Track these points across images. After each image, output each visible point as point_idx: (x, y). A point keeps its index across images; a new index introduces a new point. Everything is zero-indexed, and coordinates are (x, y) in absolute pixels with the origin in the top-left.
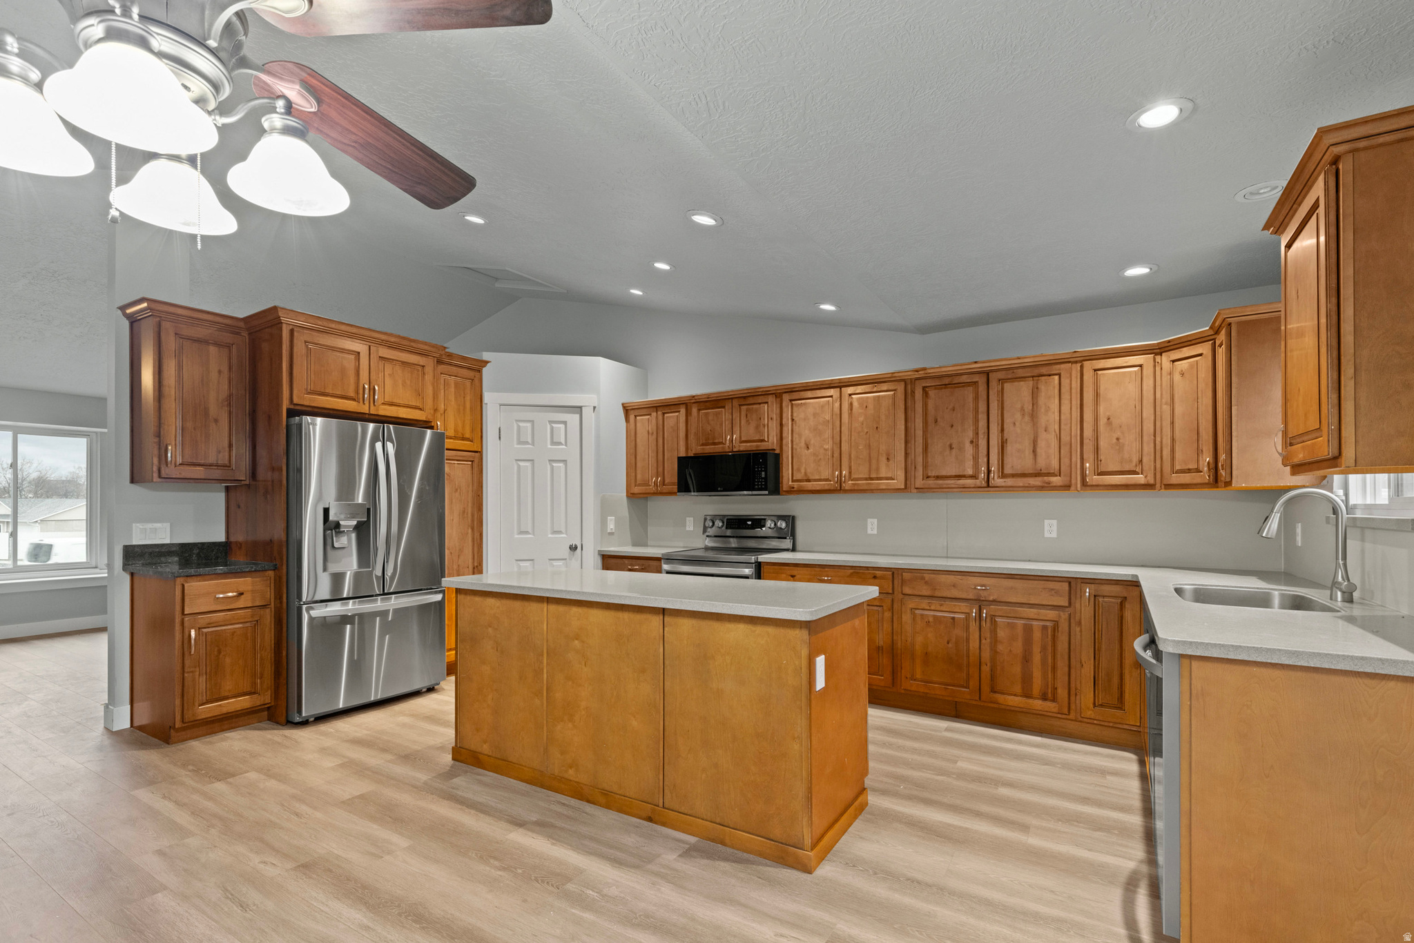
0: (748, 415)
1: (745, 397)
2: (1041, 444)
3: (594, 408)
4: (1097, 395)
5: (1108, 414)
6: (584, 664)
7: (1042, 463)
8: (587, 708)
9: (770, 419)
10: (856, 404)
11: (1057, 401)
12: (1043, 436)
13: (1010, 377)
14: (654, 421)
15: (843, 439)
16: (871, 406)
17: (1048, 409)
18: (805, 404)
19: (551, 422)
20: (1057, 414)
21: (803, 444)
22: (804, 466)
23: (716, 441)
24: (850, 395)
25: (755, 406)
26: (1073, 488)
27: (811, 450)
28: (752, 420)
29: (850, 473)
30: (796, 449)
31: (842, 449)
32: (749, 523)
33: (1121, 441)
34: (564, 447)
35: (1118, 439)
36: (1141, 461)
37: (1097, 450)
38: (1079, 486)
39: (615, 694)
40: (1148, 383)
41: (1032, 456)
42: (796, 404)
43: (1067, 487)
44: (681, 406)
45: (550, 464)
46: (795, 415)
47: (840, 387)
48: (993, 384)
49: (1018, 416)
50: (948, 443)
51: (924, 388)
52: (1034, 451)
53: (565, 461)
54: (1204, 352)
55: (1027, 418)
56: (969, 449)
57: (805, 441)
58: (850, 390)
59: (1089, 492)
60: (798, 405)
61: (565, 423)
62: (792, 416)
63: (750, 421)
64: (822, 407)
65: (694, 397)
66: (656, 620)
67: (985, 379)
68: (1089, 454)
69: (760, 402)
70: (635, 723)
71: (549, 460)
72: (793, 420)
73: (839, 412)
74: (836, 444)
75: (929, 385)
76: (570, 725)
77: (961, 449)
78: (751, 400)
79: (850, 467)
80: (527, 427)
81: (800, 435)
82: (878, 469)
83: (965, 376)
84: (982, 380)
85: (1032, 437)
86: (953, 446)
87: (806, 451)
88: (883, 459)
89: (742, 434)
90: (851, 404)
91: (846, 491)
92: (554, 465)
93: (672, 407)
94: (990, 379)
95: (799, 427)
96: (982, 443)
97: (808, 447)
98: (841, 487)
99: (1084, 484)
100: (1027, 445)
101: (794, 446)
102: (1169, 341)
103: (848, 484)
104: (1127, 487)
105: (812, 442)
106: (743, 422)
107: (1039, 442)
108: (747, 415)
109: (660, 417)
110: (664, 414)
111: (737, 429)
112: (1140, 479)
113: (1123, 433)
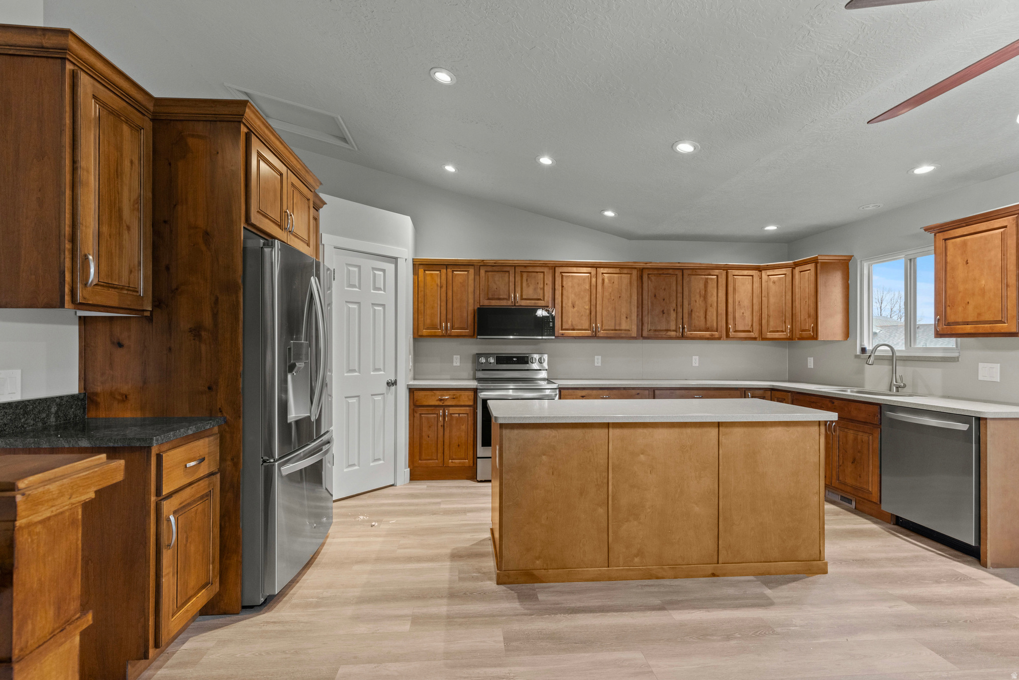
0: (529, 280)
1: (525, 267)
2: (709, 314)
3: (406, 260)
4: (734, 289)
5: (739, 299)
6: (649, 471)
7: (709, 325)
8: (652, 506)
9: (545, 284)
10: (606, 280)
11: (716, 290)
12: (709, 309)
13: (694, 274)
14: (444, 277)
15: (598, 303)
16: (616, 282)
17: (712, 295)
18: (572, 276)
19: (374, 269)
20: (716, 298)
21: (570, 304)
22: (571, 319)
23: (501, 297)
24: (602, 273)
25: (533, 274)
26: (722, 339)
27: (575, 309)
28: (531, 284)
29: (602, 325)
30: (565, 307)
31: (597, 309)
32: (514, 359)
33: (744, 314)
34: (382, 292)
35: (743, 313)
36: (752, 325)
37: (734, 318)
38: (725, 337)
39: (679, 491)
40: (756, 285)
41: (704, 320)
42: (565, 276)
43: (719, 338)
44: (470, 267)
45: (372, 307)
46: (564, 283)
47: (597, 268)
48: (685, 276)
49: (698, 296)
50: (662, 310)
51: (648, 274)
52: (705, 318)
53: (383, 306)
54: (787, 273)
55: (702, 298)
56: (673, 315)
57: (572, 302)
58: (602, 270)
59: (729, 341)
60: (567, 276)
61: (384, 271)
62: (562, 283)
63: (530, 284)
64: (584, 279)
65: (483, 261)
66: (714, 432)
67: (681, 274)
68: (731, 321)
69: (538, 271)
70: (697, 509)
71: (372, 304)
72: (562, 286)
73: (595, 284)
74: (593, 305)
75: (652, 273)
76: (636, 523)
77: (669, 314)
78: (530, 269)
79: (602, 322)
80: (355, 271)
81: (568, 298)
82: (620, 324)
83: (671, 270)
84: (679, 273)
85: (704, 309)
86: (665, 312)
87: (572, 309)
88: (624, 318)
89: (524, 293)
90: (603, 280)
91: (599, 338)
92: (376, 308)
93: (461, 267)
94: (684, 274)
95: (567, 292)
96: (680, 310)
97: (574, 307)
98: (596, 335)
99: (728, 336)
100: (702, 314)
101: (564, 305)
102: (768, 265)
103: (602, 333)
104: (746, 339)
105: (577, 303)
106: (524, 284)
107: (708, 312)
108: (527, 280)
109: (450, 274)
110: (453, 271)
111: (518, 289)
112: (752, 335)
113: (745, 310)
